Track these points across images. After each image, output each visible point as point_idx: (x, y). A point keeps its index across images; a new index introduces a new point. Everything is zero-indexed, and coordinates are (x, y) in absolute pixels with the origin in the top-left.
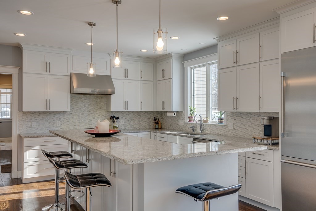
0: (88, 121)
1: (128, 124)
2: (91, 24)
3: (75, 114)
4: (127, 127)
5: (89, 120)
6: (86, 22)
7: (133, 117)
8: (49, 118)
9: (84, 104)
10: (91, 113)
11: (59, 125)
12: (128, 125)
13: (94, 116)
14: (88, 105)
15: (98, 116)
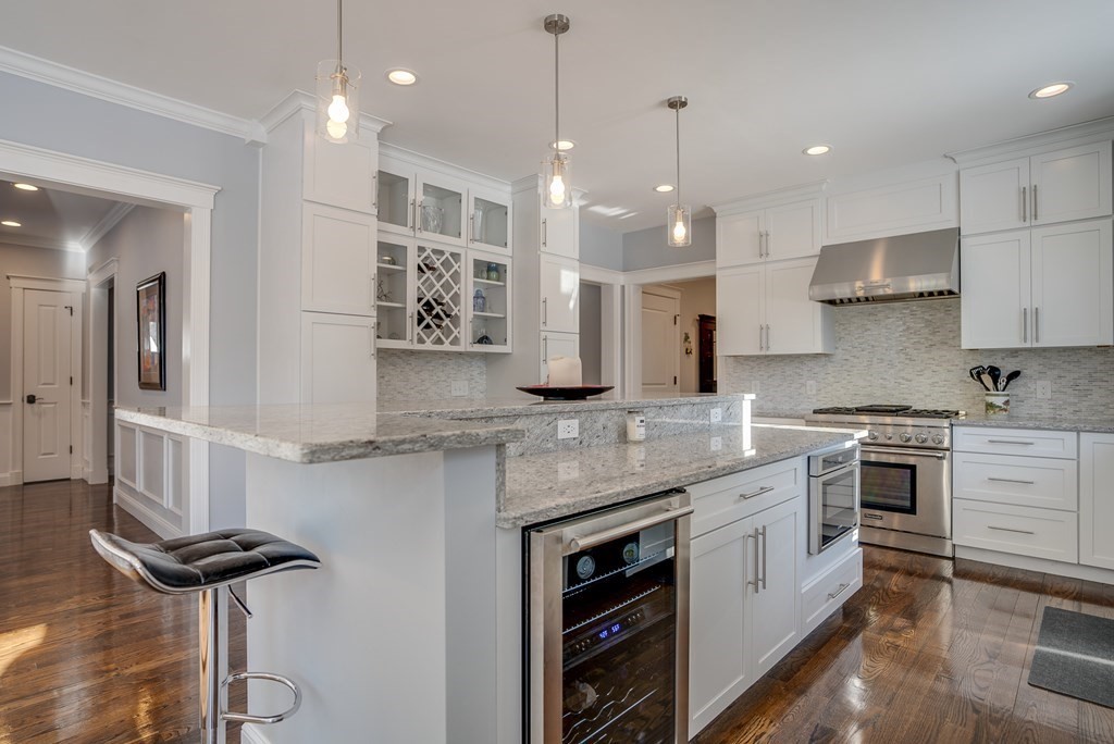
0: (900, 383)
1: (1076, 401)
2: (676, 104)
3: (856, 360)
4: (1071, 409)
5: (901, 380)
6: (661, 104)
7: (1101, 371)
8: (788, 373)
9: (884, 330)
10: (910, 360)
11: (814, 392)
12: (1075, 404)
13: (919, 369)
14: (898, 335)
15: (934, 368)
